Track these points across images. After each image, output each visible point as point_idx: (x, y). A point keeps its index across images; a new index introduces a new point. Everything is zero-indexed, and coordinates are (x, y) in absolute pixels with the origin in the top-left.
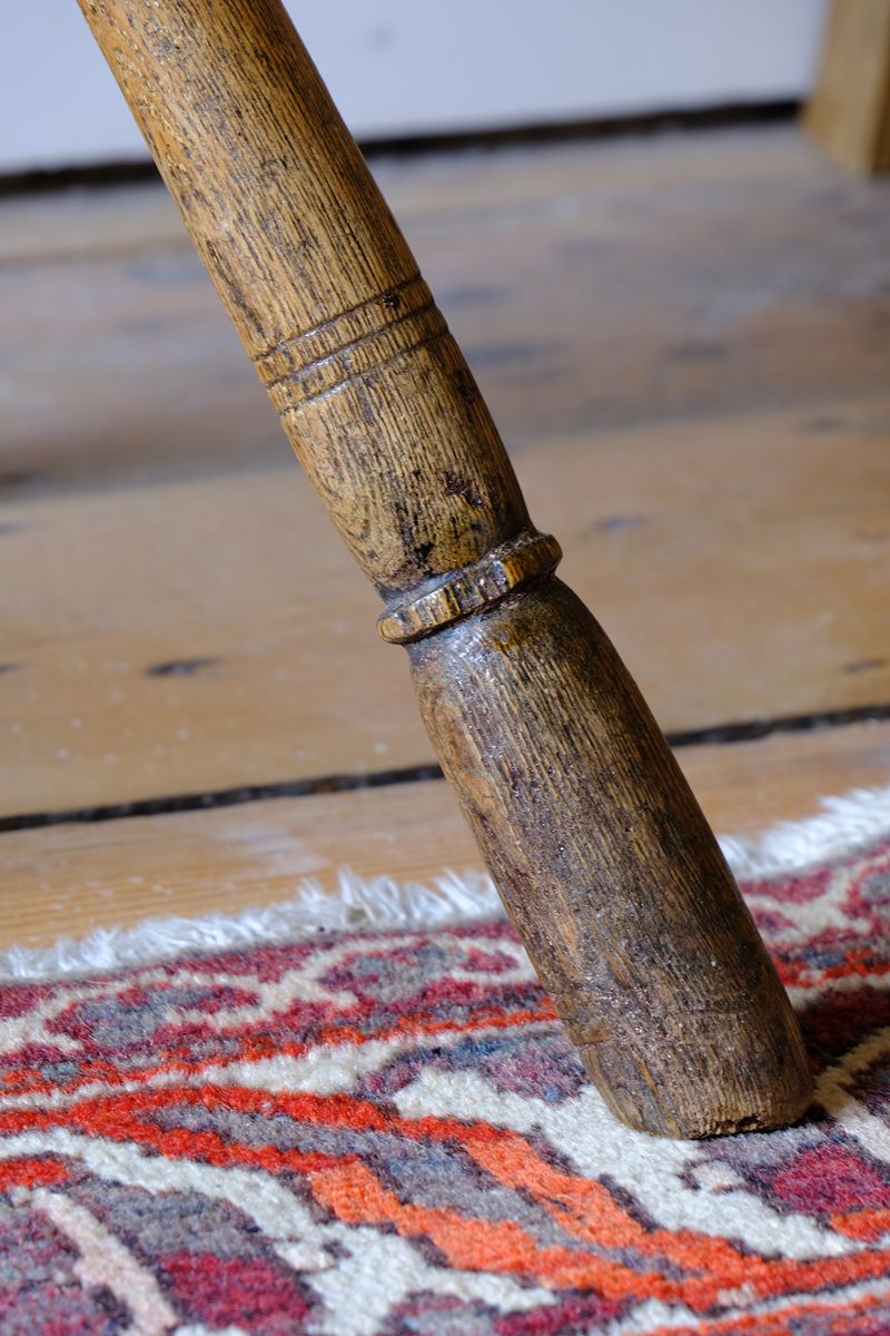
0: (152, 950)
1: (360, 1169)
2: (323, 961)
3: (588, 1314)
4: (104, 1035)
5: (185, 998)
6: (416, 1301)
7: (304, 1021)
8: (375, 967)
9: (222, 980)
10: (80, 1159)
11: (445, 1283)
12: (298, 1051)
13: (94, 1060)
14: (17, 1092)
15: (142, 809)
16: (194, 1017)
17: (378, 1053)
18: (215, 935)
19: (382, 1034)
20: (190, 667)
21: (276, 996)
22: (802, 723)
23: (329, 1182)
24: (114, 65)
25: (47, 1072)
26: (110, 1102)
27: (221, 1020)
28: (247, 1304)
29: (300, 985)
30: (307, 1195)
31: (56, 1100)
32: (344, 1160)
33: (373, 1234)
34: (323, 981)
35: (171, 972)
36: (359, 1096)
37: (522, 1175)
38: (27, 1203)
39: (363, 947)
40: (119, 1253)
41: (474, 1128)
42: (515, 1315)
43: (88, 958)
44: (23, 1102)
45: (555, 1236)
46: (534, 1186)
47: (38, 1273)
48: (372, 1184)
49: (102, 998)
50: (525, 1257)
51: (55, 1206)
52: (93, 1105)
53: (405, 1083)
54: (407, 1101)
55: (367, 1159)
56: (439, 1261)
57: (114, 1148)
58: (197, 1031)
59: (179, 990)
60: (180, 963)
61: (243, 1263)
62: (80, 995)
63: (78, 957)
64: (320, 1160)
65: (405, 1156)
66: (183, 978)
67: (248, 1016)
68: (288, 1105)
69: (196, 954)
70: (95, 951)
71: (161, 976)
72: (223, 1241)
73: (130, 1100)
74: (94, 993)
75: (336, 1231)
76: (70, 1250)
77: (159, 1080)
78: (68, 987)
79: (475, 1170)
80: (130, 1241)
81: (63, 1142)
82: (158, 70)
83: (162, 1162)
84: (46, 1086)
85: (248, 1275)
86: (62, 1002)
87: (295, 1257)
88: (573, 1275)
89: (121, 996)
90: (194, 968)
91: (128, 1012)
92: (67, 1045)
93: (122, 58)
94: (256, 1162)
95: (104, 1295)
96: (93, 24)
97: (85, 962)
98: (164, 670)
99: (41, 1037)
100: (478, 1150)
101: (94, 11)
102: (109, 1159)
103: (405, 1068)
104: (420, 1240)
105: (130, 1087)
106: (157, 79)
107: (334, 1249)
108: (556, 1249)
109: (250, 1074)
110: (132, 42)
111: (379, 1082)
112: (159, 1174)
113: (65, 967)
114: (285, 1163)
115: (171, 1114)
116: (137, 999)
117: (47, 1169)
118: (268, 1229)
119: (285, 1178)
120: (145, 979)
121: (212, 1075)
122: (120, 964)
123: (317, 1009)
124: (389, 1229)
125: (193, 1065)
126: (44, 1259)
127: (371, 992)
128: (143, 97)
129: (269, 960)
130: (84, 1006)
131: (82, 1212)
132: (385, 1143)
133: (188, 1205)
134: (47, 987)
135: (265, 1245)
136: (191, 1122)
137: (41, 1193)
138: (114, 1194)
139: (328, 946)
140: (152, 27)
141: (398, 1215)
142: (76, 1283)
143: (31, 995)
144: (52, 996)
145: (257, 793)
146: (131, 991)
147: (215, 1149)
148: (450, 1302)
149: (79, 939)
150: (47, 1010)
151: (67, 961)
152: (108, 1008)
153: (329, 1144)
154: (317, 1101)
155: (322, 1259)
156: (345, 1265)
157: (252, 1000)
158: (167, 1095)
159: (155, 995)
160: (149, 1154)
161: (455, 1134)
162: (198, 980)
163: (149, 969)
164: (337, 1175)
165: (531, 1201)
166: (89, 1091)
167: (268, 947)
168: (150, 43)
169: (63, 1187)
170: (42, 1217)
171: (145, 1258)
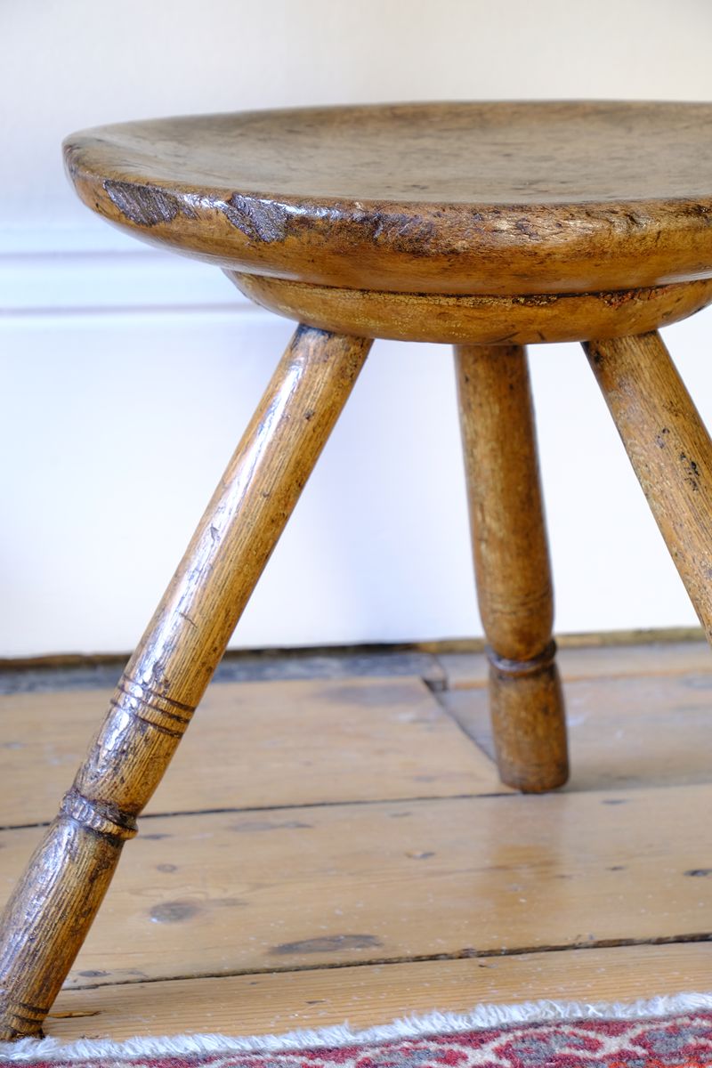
0: (683, 1007)
4: (659, 1047)
5: (699, 1032)
13: (653, 1059)
15: (683, 940)
16: (703, 1041)
20: (705, 872)
24: (685, 581)
35: (692, 1019)
43: (651, 1009)
49: (658, 1029)
58: (704, 1048)
59: (696, 1028)
60: (696, 1015)
62: (647, 1027)
63: (647, 1009)
66: (698, 1021)
69: (705, 1011)
70: (655, 1006)
71: (687, 1021)
74: (654, 1027)
78: (642, 1023)
82: (706, 584)
86: (639, 1030)
89: (667, 1029)
90: (703, 1017)
91: (671, 1037)
92: (641, 1051)
93: (688, 577)
96: (676, 561)
97: (650, 1012)
98: (694, 873)
99: (628, 1047)
101: (676, 555)
106: (705, 588)
110: (694, 570)
113: (641, 1014)
116: (675, 1031)
120: (679, 1021)
122: (667, 1014)
128: (698, 597)
130: (649, 1032)
134: (631, 1023)
140: (703, 563)
143: (624, 1026)
144: (634, 1027)
146: (672, 1027)
149: (648, 1000)
150: (632, 1034)
151: (641, 1011)
152: (661, 1035)
159: (684, 1030)
162: (705, 1023)
163: (680, 1017)
168: (702, 571)
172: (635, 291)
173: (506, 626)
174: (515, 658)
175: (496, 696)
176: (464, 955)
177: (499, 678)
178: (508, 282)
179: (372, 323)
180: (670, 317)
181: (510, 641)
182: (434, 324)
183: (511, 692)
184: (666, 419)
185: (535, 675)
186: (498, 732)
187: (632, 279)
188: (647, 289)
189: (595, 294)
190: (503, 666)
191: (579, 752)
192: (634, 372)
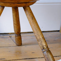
15: (31, 59)
20: (34, 53)
22: (59, 56)
145: (36, 58)
172: (27, 3)
173: (16, 31)
174: (17, 34)
175: (15, 38)
176: (13, 60)
177: (16, 36)
178: (16, 2)
179: (5, 5)
180: (30, 5)
181: (17, 33)
182: (10, 5)
183: (17, 37)
184: (30, 14)
185: (19, 36)
186: (16, 41)
187: (27, 1)
188: (29, 2)
189: (24, 3)
190: (16, 35)
191: (23, 43)
192: (27, 10)
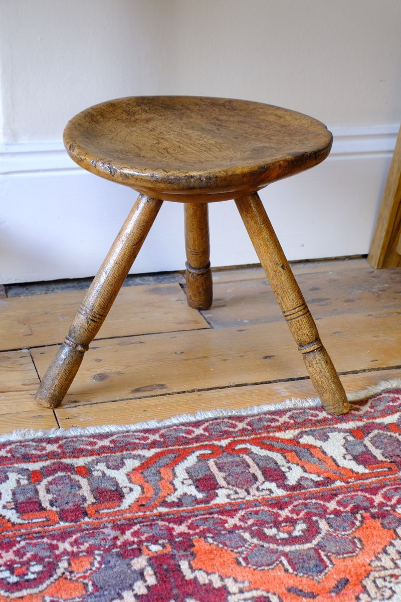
0: (263, 410)
1: (294, 453)
2: (289, 414)
3: (328, 482)
4: (255, 426)
5: (268, 420)
6: (302, 478)
7: (286, 425)
8: (297, 415)
9: (273, 417)
10: (251, 449)
11: (306, 475)
12: (285, 431)
13: (253, 431)
14: (241, 436)
15: (262, 383)
16: (269, 423)
17: (297, 431)
18: (272, 408)
19: (298, 428)
20: (270, 357)
21: (282, 420)
23: (289, 455)
25: (246, 433)
26: (256, 438)
27: (273, 424)
28: (275, 478)
29: (285, 418)
30: (285, 457)
31: (247, 438)
32: (291, 451)
33: (295, 465)
34: (289, 418)
36: (294, 440)
37: (319, 456)
38: (242, 457)
39: (295, 411)
40: (256, 467)
41: (311, 446)
42: (317, 482)
44: (242, 438)
45: (324, 467)
46: (320, 458)
47: (244, 470)
48: (295, 456)
49: (255, 419)
50: (319, 471)
51: (246, 457)
52: (253, 439)
53: (301, 437)
54: (302, 441)
55: (295, 451)
56: (305, 471)
57: (256, 447)
58: (269, 426)
59: (267, 418)
60: (267, 413)
61: (275, 470)
62: (251, 418)
64: (288, 451)
65: (301, 451)
66: (267, 416)
67: (277, 424)
68: (283, 440)
69: (270, 411)
70: (254, 410)
71: (264, 416)
72: (272, 466)
73: (258, 439)
75: (290, 465)
76: (249, 466)
77: (263, 435)
78: (249, 417)
79: (311, 454)
80: (258, 465)
81: (248, 446)
83: (263, 450)
84: (246, 435)
85: (276, 472)
86: (249, 419)
87: (283, 469)
88: (326, 475)
90: (269, 414)
91: (259, 422)
92: (249, 428)
94: (278, 451)
95: (254, 475)
97: (252, 412)
98: (266, 357)
99: (245, 426)
100: (312, 450)
102: (255, 449)
103: (301, 435)
104: (302, 467)
105: (259, 436)
107: (289, 468)
108: (323, 470)
109: (278, 435)
111: (297, 437)
112: (263, 453)
113: (249, 413)
114: (282, 451)
115: (265, 441)
116: (260, 420)
117: (246, 451)
118: (279, 464)
119: (282, 454)
120: (261, 416)
121: (271, 434)
122: (258, 413)
123: (288, 423)
124: (298, 465)
125: (268, 432)
126: (245, 467)
127: (296, 420)
129: (280, 413)
130: (252, 421)
131: (251, 459)
132: (298, 448)
133: (268, 458)
134: (247, 417)
135: (279, 467)
136: (268, 443)
137: (245, 455)
138: (256, 456)
139: (290, 411)
141: (299, 462)
142: (250, 472)
143: (244, 418)
146: (259, 418)
147: (271, 448)
148: (307, 478)
149: (252, 407)
150: (247, 421)
152: (256, 421)
153: (289, 448)
154: (288, 440)
155: (287, 470)
156: (291, 471)
157: (278, 421)
158: (264, 438)
159: (263, 419)
160: (261, 449)
161: (309, 447)
162: (270, 417)
163: (262, 414)
164: (290, 454)
165: (320, 460)
166: (253, 436)
167: (280, 411)
169: (247, 454)
170: (244, 460)
171: (260, 468)
176: (193, 391)
